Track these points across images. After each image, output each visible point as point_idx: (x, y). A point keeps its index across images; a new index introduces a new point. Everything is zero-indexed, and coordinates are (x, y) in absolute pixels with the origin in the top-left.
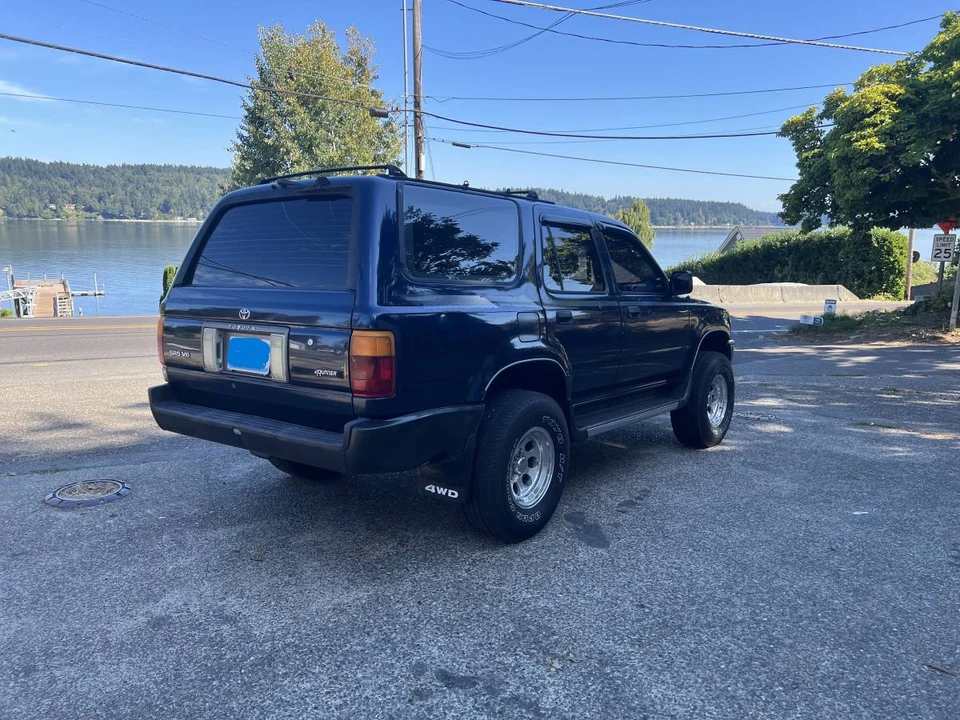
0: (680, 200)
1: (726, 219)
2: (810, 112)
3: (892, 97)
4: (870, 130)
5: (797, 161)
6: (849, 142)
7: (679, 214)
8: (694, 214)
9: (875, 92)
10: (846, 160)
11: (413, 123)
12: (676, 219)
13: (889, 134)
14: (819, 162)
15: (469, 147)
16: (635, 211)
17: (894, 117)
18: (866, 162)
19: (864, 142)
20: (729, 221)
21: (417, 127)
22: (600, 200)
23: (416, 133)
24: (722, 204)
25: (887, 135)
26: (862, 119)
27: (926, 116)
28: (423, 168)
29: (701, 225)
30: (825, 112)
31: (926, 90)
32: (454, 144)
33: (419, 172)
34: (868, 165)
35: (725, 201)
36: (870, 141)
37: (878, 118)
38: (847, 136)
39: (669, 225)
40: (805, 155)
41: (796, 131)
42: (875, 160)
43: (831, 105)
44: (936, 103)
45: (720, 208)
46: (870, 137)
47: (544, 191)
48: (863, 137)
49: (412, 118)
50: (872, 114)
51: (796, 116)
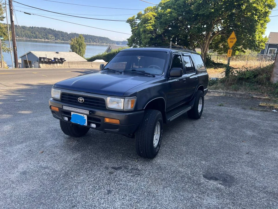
0: (91, 35)
1: (104, 42)
2: (134, 17)
3: (154, 16)
4: (150, 24)
5: (131, 30)
6: (145, 27)
7: (91, 40)
8: (95, 40)
9: (150, 14)
10: (144, 31)
11: (8, 4)
12: (90, 41)
13: (154, 26)
14: (137, 31)
15: (30, 14)
16: (80, 38)
17: (155, 21)
18: (149, 32)
19: (148, 27)
20: (105, 43)
21: (10, 5)
22: (66, 33)
23: (10, 8)
24: (103, 38)
25: (153, 26)
26: (148, 21)
27: (162, 22)
28: (14, 20)
29: (97, 43)
30: (137, 17)
31: (161, 15)
32: (25, 13)
33: (12, 21)
34: (149, 33)
35: (104, 37)
36: (149, 27)
37: (151, 21)
38: (144, 25)
39: (88, 43)
40: (133, 28)
41: (131, 21)
42: (151, 32)
43: (139, 16)
44: (164, 19)
45: (102, 39)
46: (150, 26)
47: (47, 29)
48: (148, 26)
49: (8, 2)
50: (150, 20)
51: (130, 17)
